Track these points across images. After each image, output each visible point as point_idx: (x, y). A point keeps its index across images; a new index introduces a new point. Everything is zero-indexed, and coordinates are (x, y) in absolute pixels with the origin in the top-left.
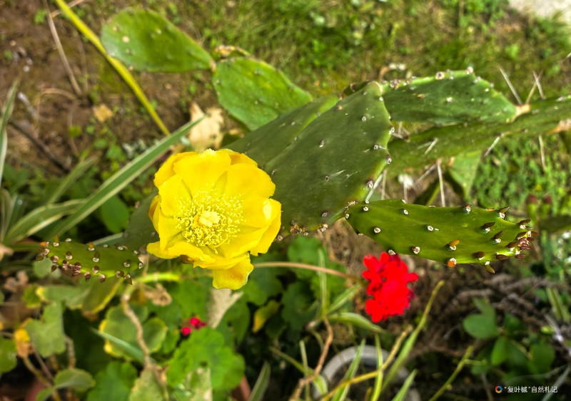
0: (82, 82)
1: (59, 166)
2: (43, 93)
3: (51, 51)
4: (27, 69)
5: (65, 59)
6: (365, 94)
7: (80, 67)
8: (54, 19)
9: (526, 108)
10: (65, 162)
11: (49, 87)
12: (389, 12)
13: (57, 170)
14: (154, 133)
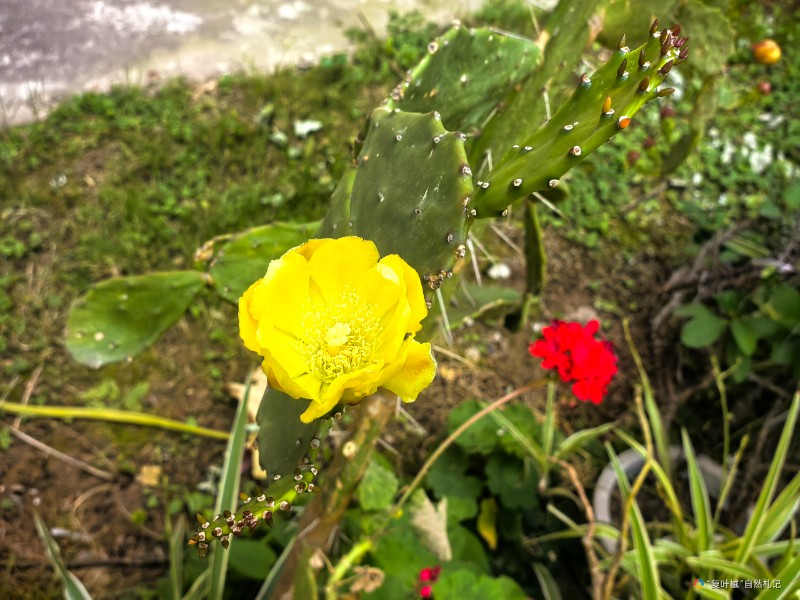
0: (101, 465)
1: (155, 565)
2: (74, 510)
3: (44, 463)
4: (37, 501)
5: (65, 457)
6: (377, 125)
7: (88, 451)
8: (20, 429)
9: (544, 37)
10: (157, 556)
11: (75, 499)
12: (334, 134)
13: (155, 572)
14: (217, 449)
